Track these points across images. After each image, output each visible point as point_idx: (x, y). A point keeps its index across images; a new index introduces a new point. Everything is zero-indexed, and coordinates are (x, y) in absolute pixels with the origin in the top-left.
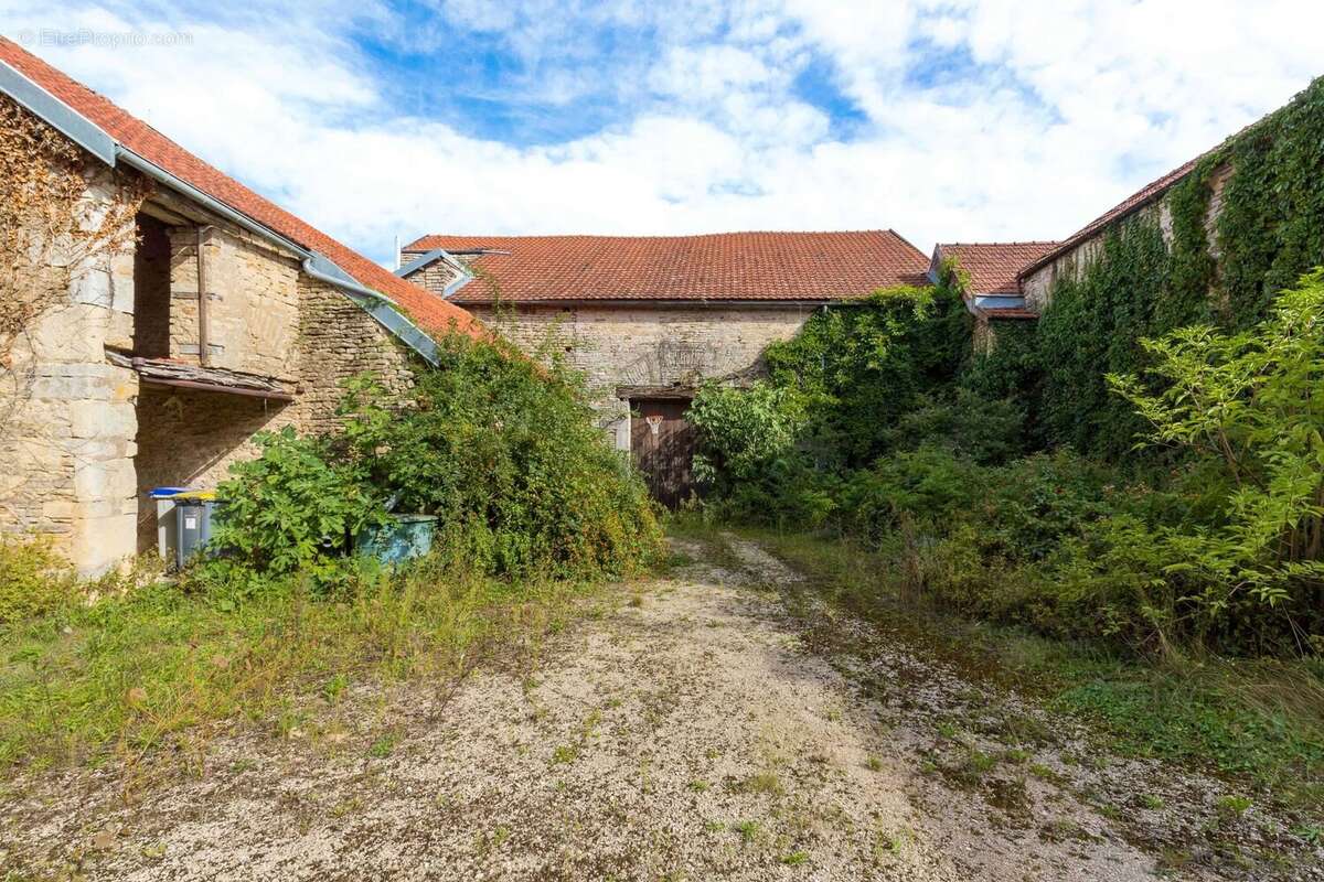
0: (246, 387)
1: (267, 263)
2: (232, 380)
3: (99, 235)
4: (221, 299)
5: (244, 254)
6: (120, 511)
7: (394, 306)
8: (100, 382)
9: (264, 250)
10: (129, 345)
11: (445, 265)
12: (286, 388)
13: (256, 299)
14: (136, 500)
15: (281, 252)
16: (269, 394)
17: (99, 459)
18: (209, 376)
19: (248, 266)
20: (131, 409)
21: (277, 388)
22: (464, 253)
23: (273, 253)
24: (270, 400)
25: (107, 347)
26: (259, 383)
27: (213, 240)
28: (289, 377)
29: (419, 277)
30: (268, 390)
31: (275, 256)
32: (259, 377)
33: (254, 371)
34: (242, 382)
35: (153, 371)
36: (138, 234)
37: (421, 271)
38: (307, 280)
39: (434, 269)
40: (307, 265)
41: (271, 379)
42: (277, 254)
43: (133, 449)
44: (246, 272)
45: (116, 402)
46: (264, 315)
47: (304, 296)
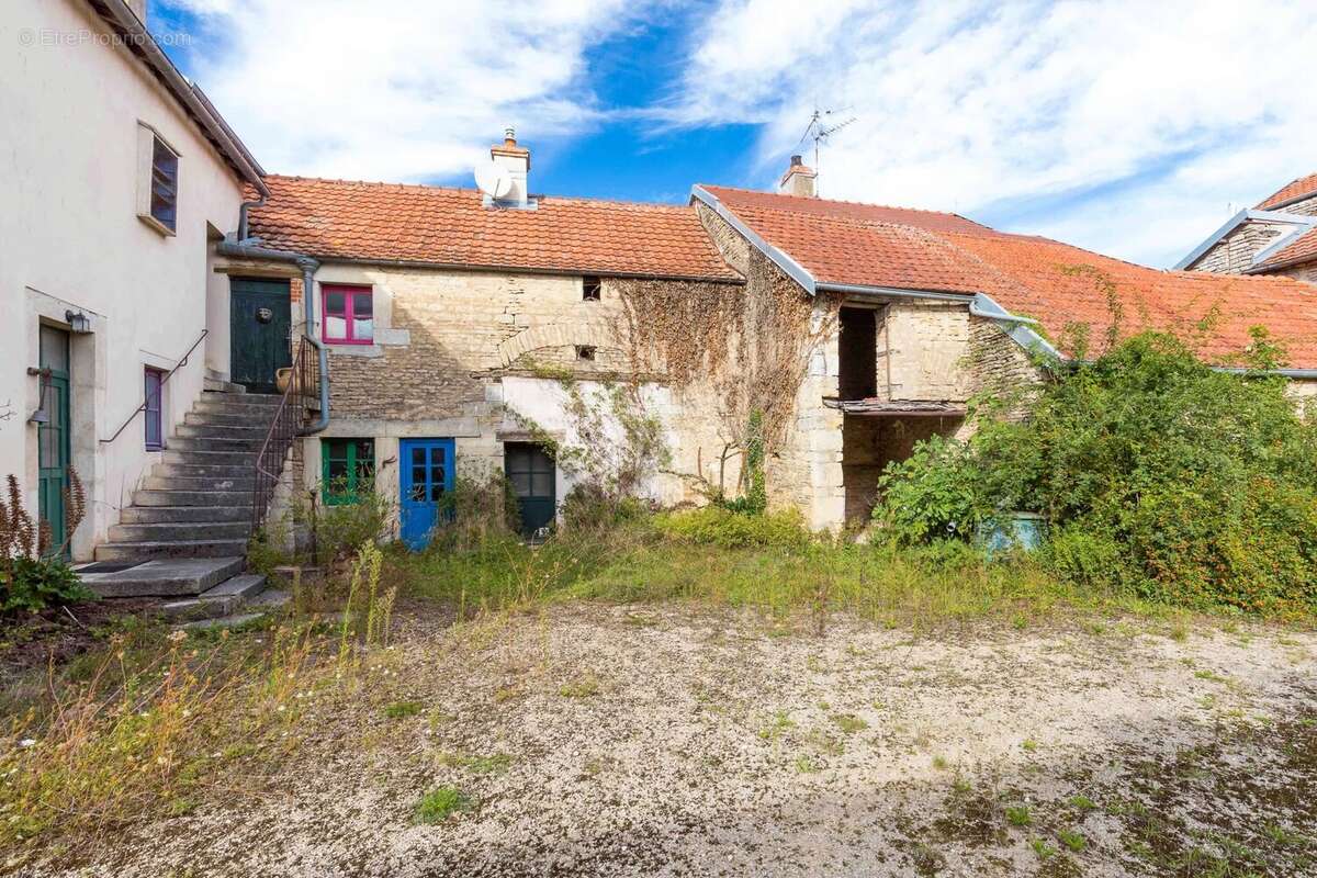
0: (925, 410)
1: (938, 315)
2: (910, 407)
3: (819, 334)
4: (898, 352)
5: (917, 315)
6: (832, 495)
7: (1031, 325)
8: (821, 419)
9: (935, 306)
10: (837, 394)
11: (1255, 227)
12: (959, 407)
13: (928, 345)
14: (844, 488)
15: (951, 303)
16: (943, 413)
17: (820, 463)
18: (893, 406)
19: (921, 322)
20: (839, 434)
21: (950, 408)
22: (1301, 200)
23: (943, 306)
24: (947, 418)
25: (824, 398)
26: (933, 406)
27: (891, 314)
28: (960, 398)
29: (1222, 251)
30: (942, 410)
31: (947, 308)
32: (933, 402)
33: (928, 398)
34: (918, 407)
35: (852, 408)
36: (840, 326)
37: (1223, 244)
38: (976, 319)
39: (1241, 236)
40: (972, 307)
41: (944, 402)
42: (948, 306)
43: (840, 457)
44: (919, 327)
45: (829, 429)
46: (935, 354)
47: (972, 332)
